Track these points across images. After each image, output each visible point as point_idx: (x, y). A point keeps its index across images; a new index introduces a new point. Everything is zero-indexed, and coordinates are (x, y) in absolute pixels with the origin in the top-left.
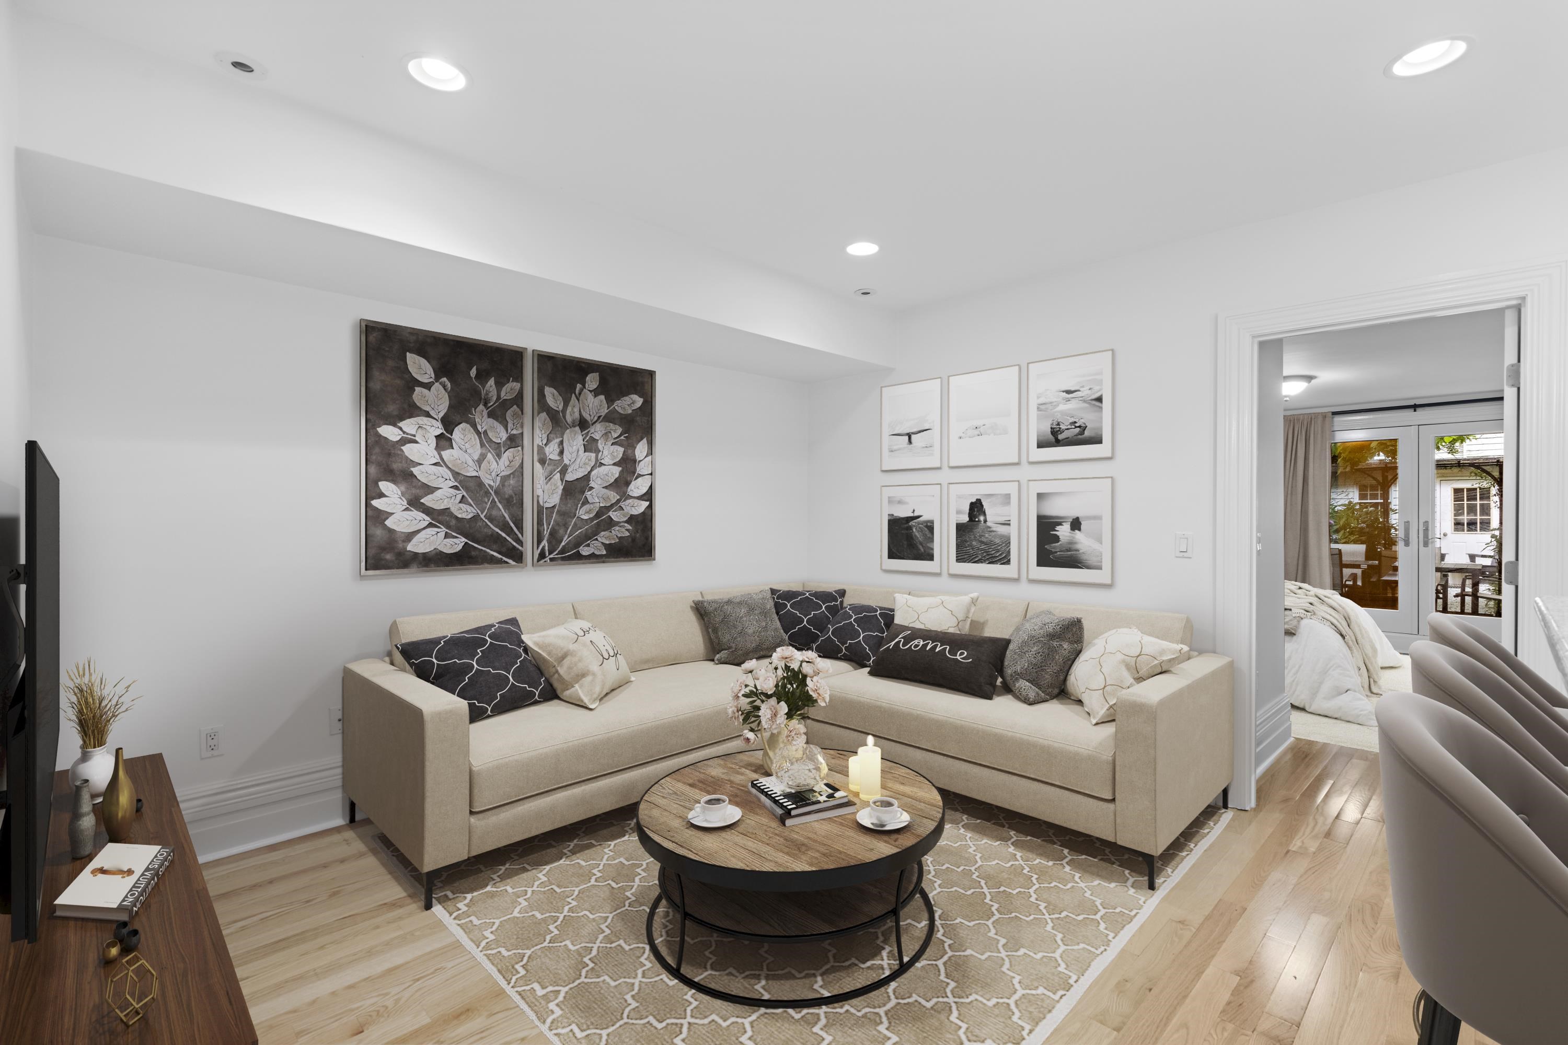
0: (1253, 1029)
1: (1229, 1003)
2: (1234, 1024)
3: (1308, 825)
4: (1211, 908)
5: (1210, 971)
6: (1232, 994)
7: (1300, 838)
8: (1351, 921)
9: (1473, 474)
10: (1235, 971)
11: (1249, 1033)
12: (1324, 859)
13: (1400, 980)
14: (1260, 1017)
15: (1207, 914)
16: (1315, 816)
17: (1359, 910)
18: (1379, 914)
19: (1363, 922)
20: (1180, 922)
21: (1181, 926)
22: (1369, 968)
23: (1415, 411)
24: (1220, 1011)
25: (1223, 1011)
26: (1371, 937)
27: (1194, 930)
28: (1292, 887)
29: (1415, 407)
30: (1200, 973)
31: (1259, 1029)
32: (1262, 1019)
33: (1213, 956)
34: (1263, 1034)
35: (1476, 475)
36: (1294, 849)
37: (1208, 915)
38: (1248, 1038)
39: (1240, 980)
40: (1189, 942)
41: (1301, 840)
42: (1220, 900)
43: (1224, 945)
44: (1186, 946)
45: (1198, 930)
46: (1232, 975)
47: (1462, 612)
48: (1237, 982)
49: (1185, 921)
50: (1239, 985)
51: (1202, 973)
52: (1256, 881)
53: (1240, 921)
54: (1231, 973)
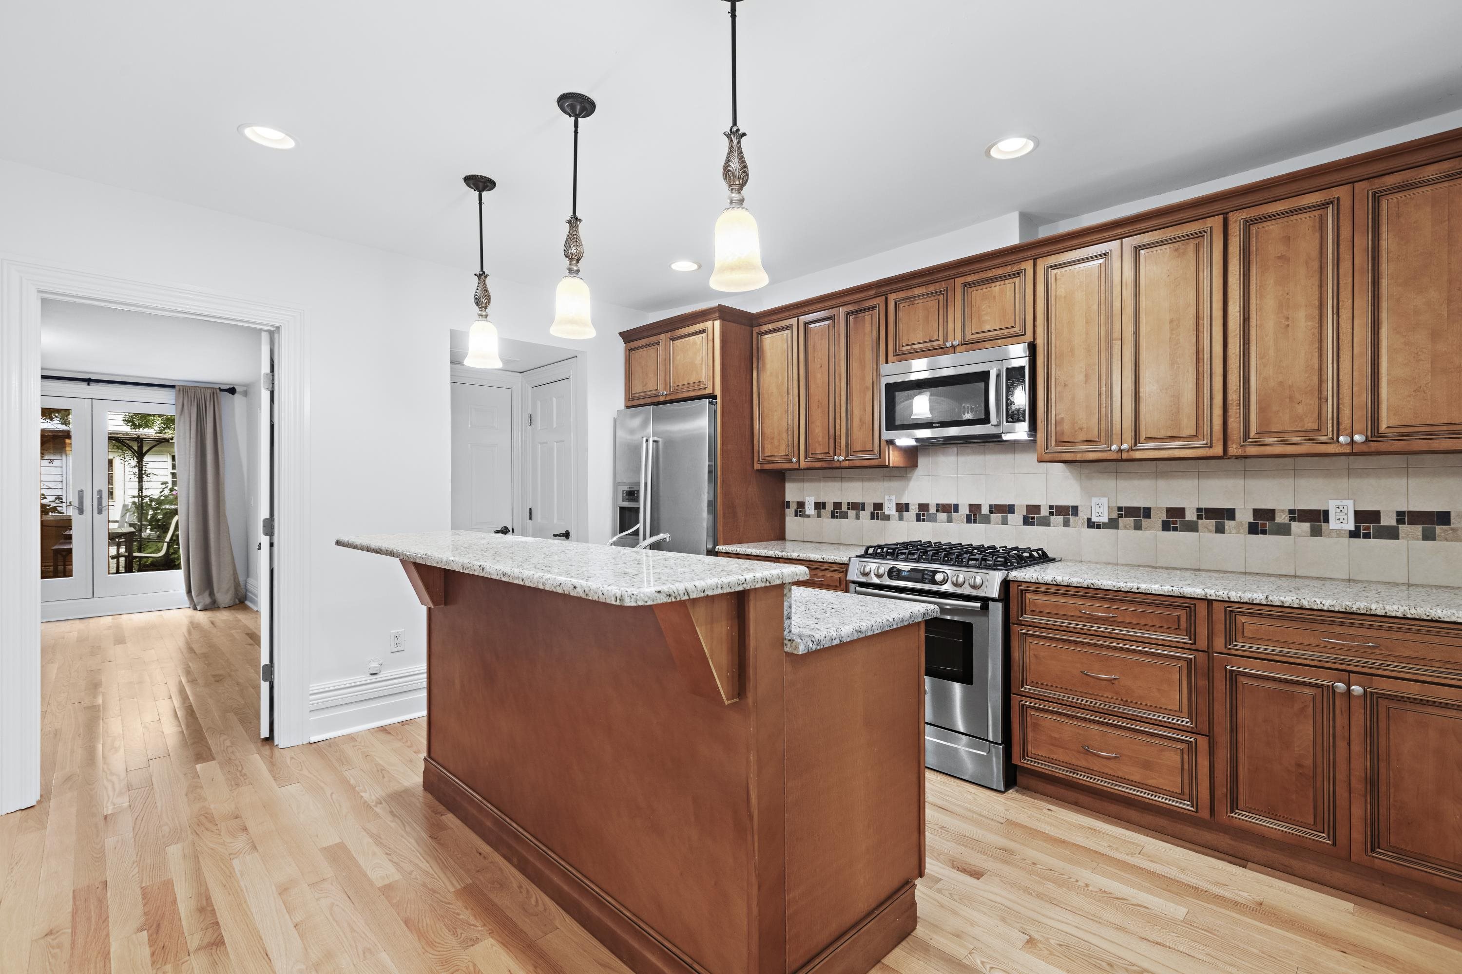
0: (187, 954)
1: (153, 954)
2: (169, 963)
3: (106, 788)
4: (71, 902)
5: (115, 947)
6: (150, 946)
7: (108, 801)
8: (198, 834)
9: (115, 447)
10: (138, 930)
11: (187, 958)
12: (142, 806)
13: (258, 848)
14: (186, 941)
15: (70, 910)
16: (107, 778)
17: (198, 825)
18: (213, 817)
19: (207, 829)
20: (46, 935)
21: (52, 937)
22: (235, 854)
23: (88, 385)
24: (150, 965)
25: (153, 963)
26: (220, 835)
27: (70, 931)
28: (133, 840)
29: (89, 381)
30: (106, 956)
31: (191, 949)
32: (188, 942)
33: (108, 935)
34: (198, 950)
35: (118, 448)
36: (109, 812)
37: (73, 909)
38: (188, 962)
39: (147, 932)
40: (73, 943)
41: (109, 802)
42: (74, 891)
43: (111, 920)
44: (72, 948)
45: (74, 928)
46: (139, 934)
47: (118, 572)
48: (146, 935)
49: (51, 930)
50: (150, 936)
51: (109, 953)
52: (95, 855)
53: (109, 894)
54: (136, 933)
